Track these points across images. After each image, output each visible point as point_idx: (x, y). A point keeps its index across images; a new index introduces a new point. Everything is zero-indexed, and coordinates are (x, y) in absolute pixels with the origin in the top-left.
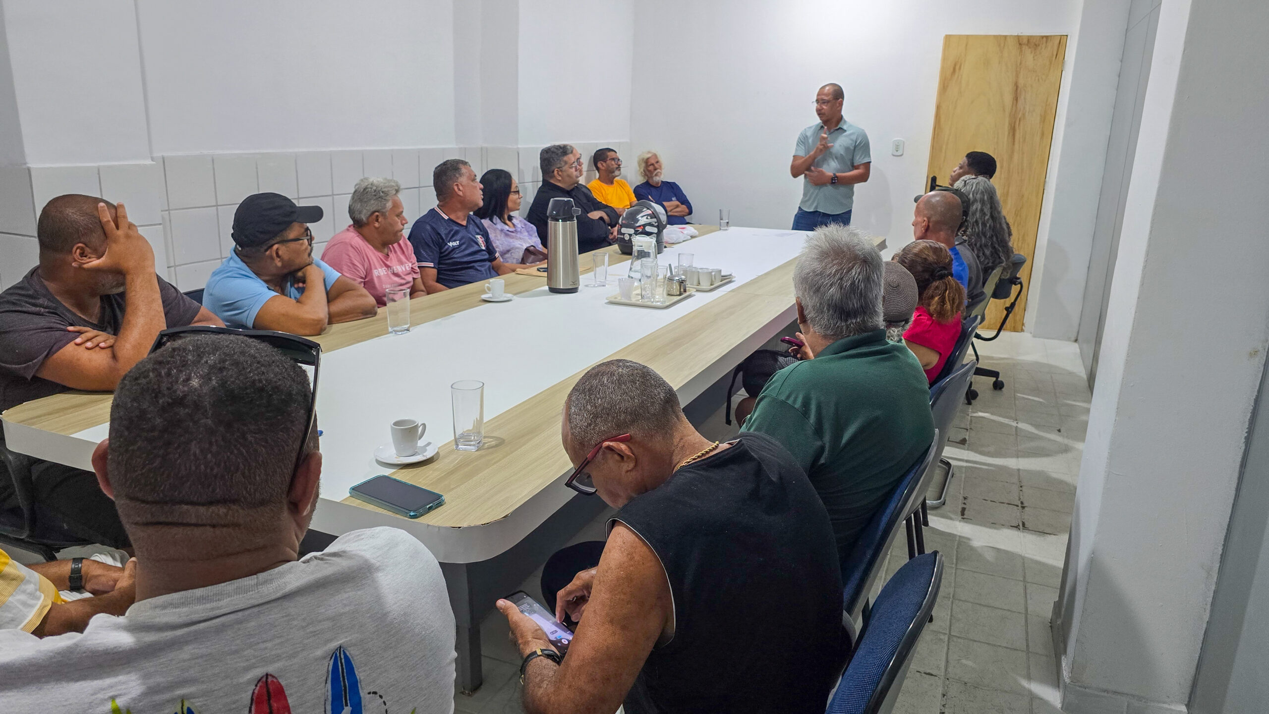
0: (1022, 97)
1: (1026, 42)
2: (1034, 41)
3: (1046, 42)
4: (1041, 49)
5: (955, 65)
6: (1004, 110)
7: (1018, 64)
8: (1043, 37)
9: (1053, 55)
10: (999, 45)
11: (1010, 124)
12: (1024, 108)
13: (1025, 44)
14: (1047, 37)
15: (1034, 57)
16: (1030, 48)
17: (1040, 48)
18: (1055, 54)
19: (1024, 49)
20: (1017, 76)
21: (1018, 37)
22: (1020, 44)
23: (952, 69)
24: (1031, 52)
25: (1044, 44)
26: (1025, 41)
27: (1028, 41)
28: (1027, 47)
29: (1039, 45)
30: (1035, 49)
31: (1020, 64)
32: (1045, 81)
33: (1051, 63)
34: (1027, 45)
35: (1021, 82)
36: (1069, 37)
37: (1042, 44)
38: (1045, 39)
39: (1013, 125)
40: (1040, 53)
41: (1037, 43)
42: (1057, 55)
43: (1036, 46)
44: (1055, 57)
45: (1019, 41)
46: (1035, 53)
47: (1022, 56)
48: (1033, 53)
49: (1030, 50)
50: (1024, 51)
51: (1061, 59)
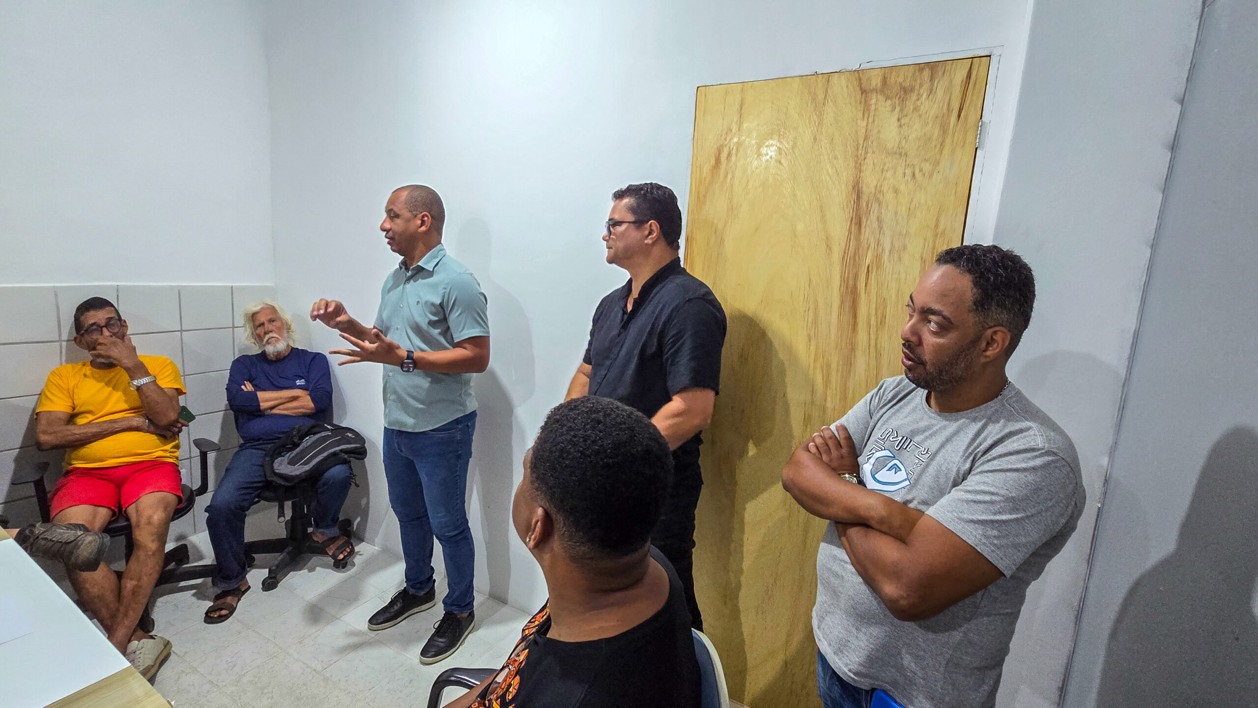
0: (873, 217)
1: (879, 86)
2: (900, 80)
3: (932, 79)
4: (919, 96)
5: (720, 151)
6: (829, 247)
7: (861, 142)
8: (921, 67)
9: (950, 110)
10: (814, 99)
11: (844, 280)
12: (879, 243)
13: (874, 90)
14: (933, 67)
15: (899, 120)
16: (888, 98)
17: (914, 97)
18: (956, 106)
19: (873, 101)
20: (859, 168)
21: (858, 73)
22: (863, 91)
23: (713, 161)
24: (894, 109)
25: (926, 86)
26: (876, 81)
27: (884, 81)
28: (881, 98)
29: (912, 90)
30: (903, 101)
31: (866, 138)
32: (931, 175)
33: (944, 131)
34: (882, 92)
35: (870, 181)
36: (994, 60)
37: (921, 85)
39: (851, 282)
40: (916, 109)
41: (907, 84)
42: (960, 110)
43: (906, 91)
44: (955, 113)
45: (860, 85)
46: (902, 110)
47: (871, 120)
48: (898, 109)
49: (889, 102)
50: (873, 107)
51: (973, 118)
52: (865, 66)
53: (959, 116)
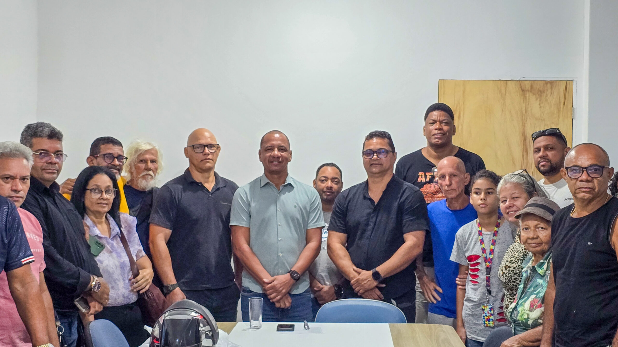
1: (529, 89)
2: (538, 87)
3: (551, 88)
4: (547, 94)
7: (524, 113)
8: (547, 82)
9: (560, 102)
10: (500, 92)
13: (528, 90)
14: (551, 83)
15: (539, 104)
16: (534, 94)
17: (545, 94)
18: (563, 101)
19: (528, 95)
20: (524, 125)
21: (520, 82)
22: (523, 90)
25: (549, 91)
26: (528, 87)
27: (532, 87)
28: (531, 94)
29: (544, 92)
30: (540, 96)
31: (526, 112)
33: (559, 111)
34: (531, 91)
36: (575, 83)
37: (547, 90)
38: (549, 85)
40: (546, 100)
41: (541, 89)
43: (541, 92)
44: (562, 104)
45: (521, 87)
46: (540, 100)
47: (527, 104)
48: (538, 100)
49: (534, 96)
50: (528, 98)
51: (570, 106)
52: (522, 79)
53: (564, 105)
